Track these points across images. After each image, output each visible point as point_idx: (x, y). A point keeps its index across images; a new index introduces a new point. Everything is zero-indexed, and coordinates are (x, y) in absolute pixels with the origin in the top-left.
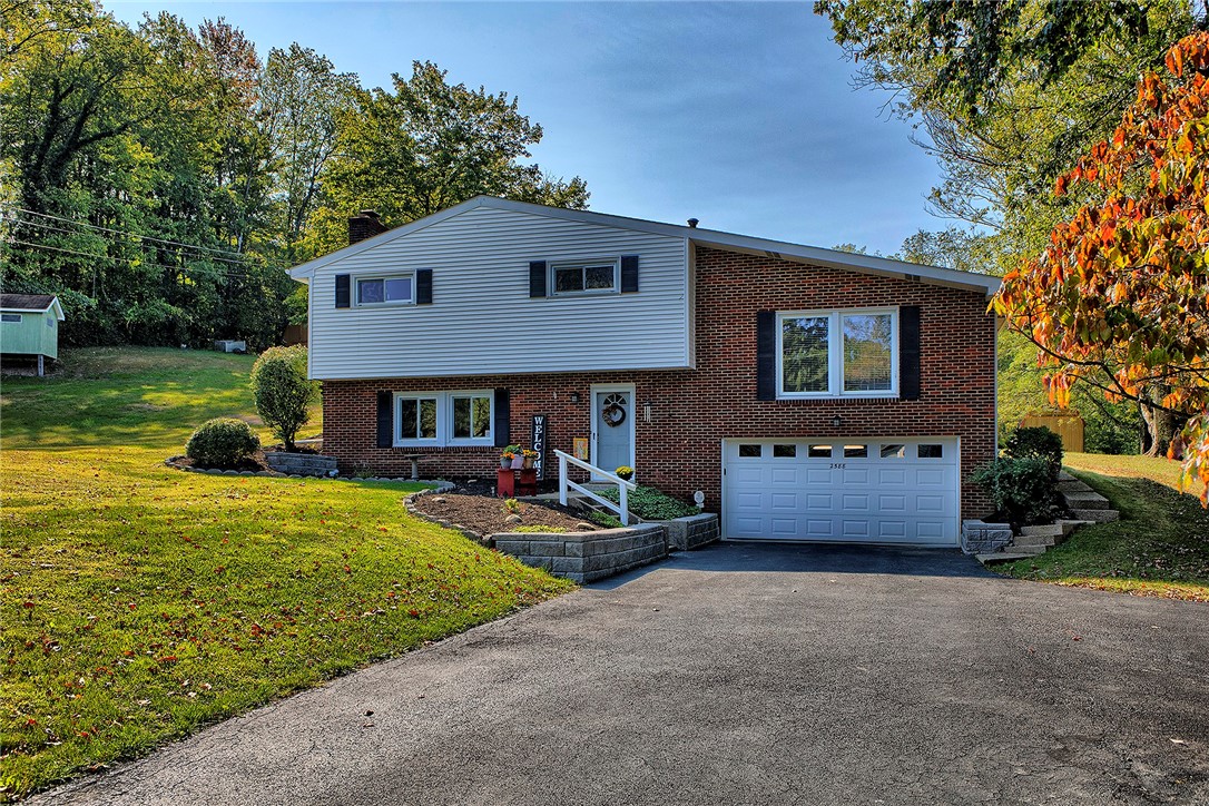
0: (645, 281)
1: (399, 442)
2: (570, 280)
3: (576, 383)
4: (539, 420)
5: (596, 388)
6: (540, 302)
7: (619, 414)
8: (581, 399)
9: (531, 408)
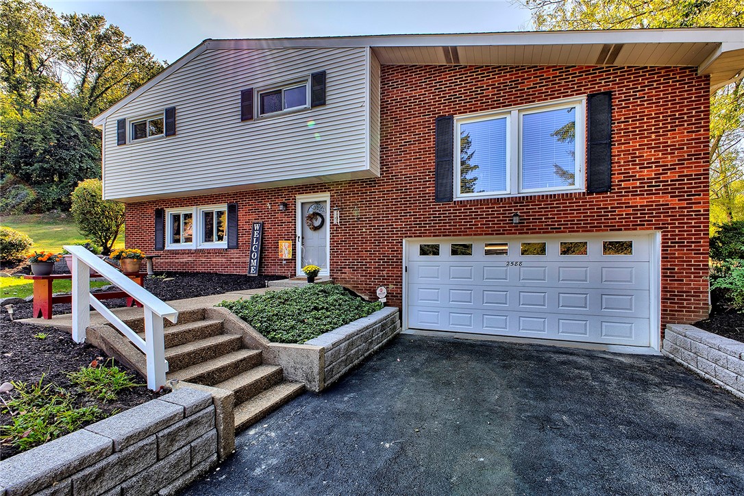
0: (331, 95)
1: (170, 246)
2: (272, 101)
3: (284, 193)
4: (257, 227)
5: (301, 199)
6: (249, 125)
7: (320, 220)
8: (288, 207)
9: (252, 217)
